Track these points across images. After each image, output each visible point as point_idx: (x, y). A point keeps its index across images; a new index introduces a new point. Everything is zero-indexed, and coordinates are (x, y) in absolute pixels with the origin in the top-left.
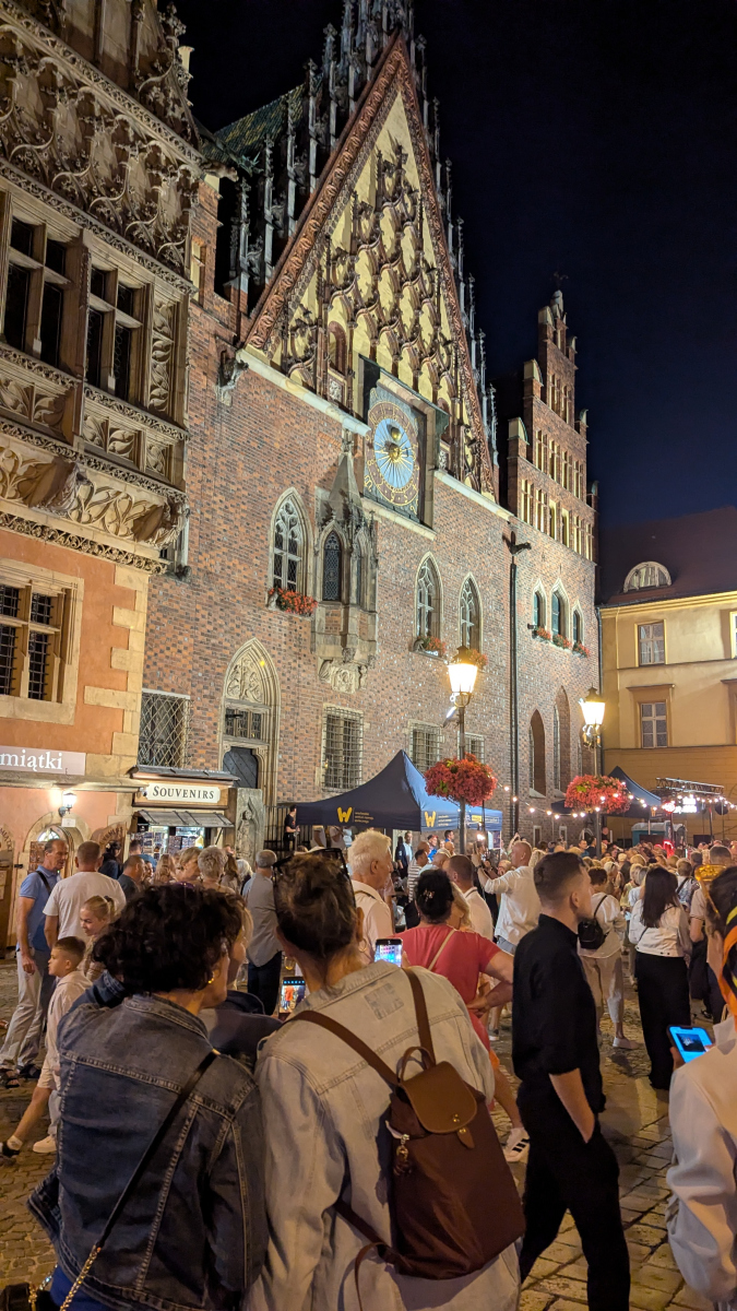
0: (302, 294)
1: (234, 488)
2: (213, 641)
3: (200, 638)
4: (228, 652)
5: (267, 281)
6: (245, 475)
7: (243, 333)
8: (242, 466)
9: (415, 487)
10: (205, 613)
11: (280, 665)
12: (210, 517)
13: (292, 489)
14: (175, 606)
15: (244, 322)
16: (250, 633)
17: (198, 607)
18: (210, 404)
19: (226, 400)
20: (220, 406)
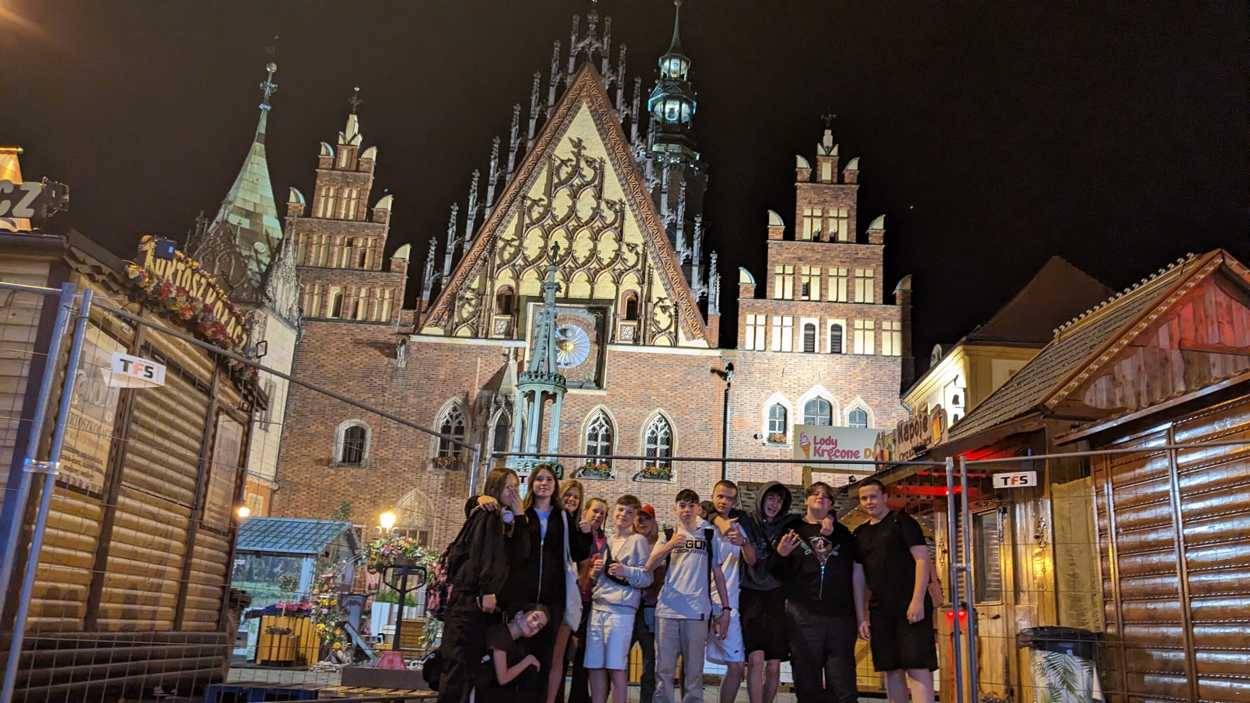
0: (472, 281)
1: (405, 410)
2: (384, 495)
4: (394, 500)
5: (443, 287)
6: (415, 400)
7: (421, 323)
8: (412, 396)
9: (594, 362)
10: (380, 481)
11: (436, 502)
12: (386, 429)
13: (455, 397)
14: (358, 481)
15: (422, 318)
16: (412, 487)
17: (374, 478)
18: (389, 371)
19: (402, 364)
20: (397, 369)
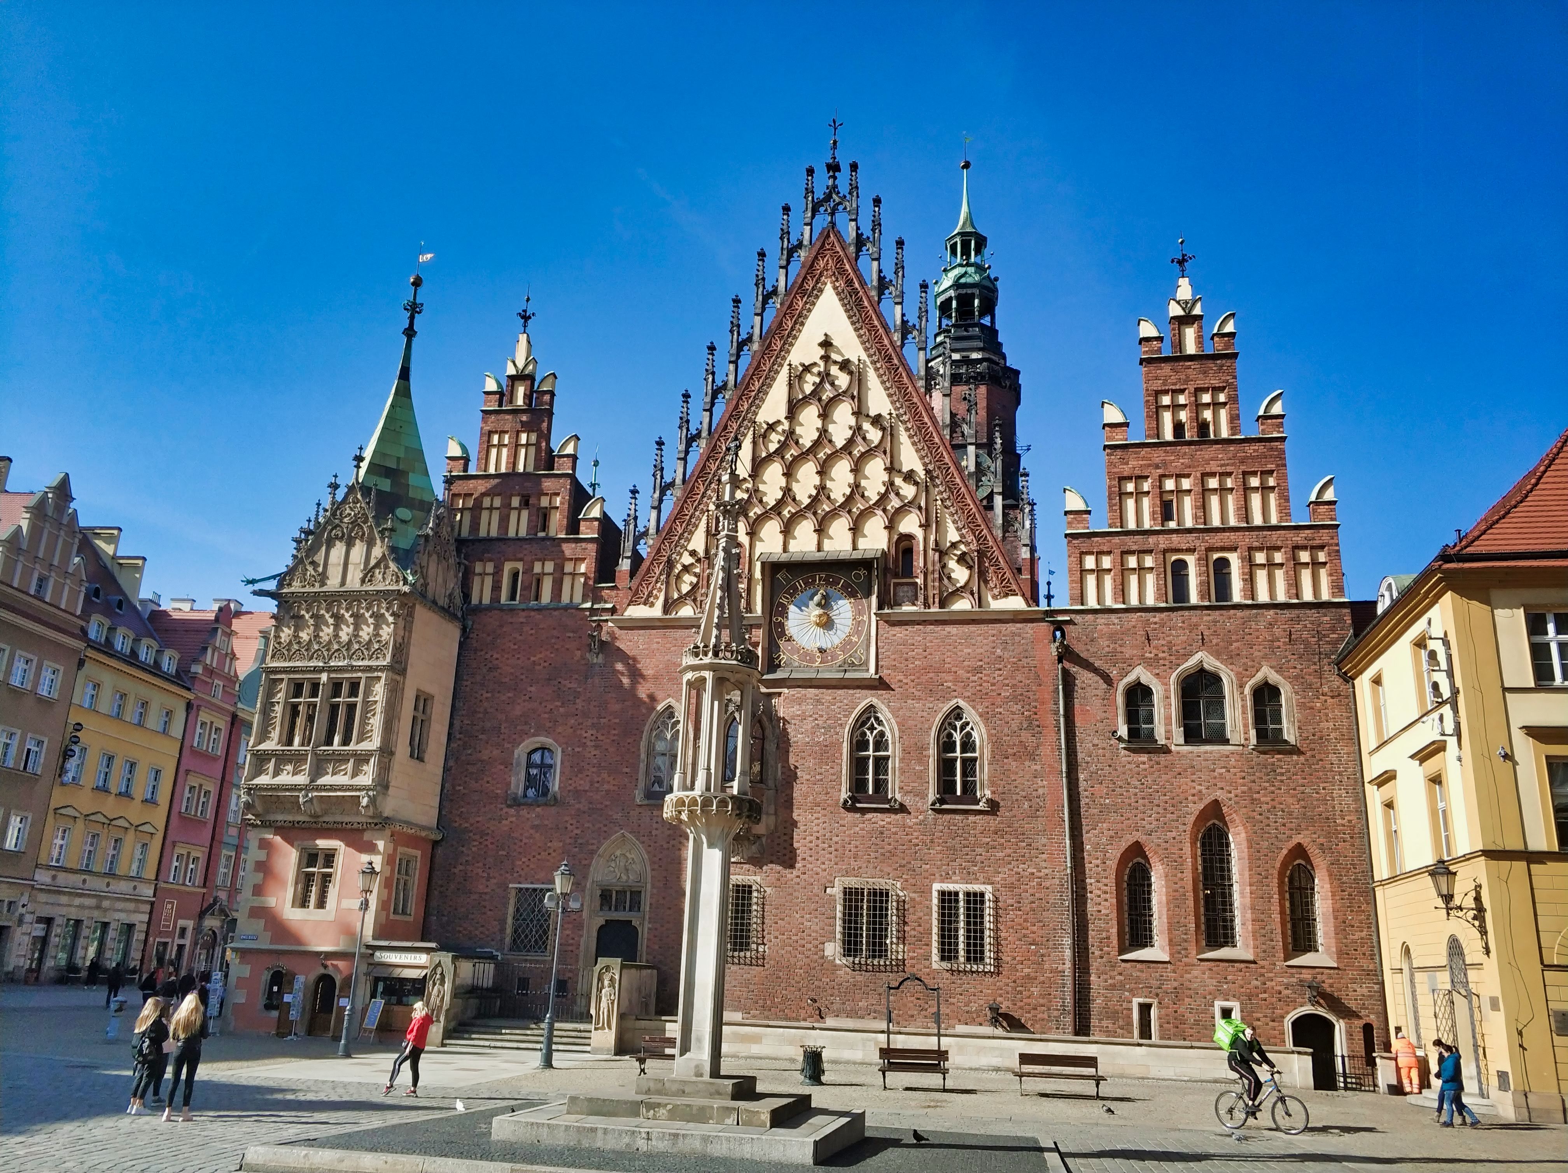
0: (688, 540)
1: (605, 720)
2: (580, 841)
3: (568, 841)
4: (594, 847)
6: (617, 707)
8: (613, 701)
10: (574, 822)
11: (650, 849)
12: (580, 749)
13: (670, 700)
14: (546, 822)
15: (624, 592)
16: (617, 828)
17: (567, 818)
18: (582, 668)
20: (593, 666)
